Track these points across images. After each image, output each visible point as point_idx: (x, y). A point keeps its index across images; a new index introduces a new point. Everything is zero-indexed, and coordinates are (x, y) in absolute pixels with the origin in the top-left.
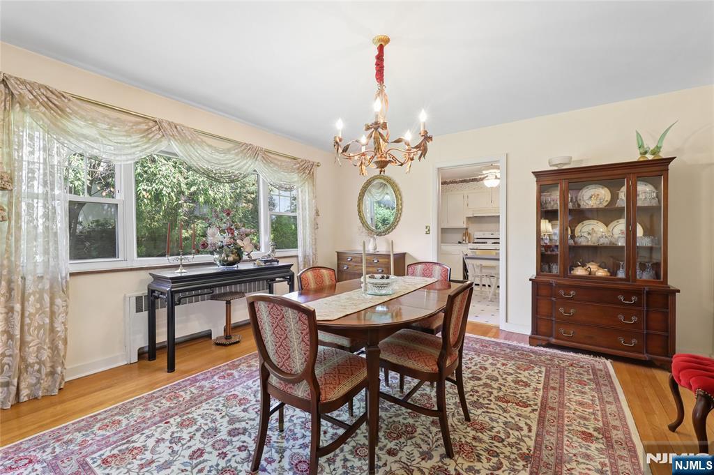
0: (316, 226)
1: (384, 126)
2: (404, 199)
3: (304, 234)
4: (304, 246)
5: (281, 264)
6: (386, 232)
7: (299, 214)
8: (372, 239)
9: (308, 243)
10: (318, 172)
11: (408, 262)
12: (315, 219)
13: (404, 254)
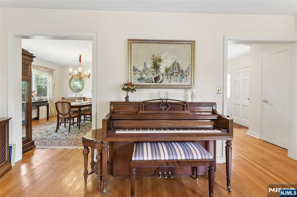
0: (53, 89)
1: (81, 73)
2: (85, 82)
3: (49, 92)
4: (50, 96)
5: (44, 100)
6: (79, 91)
7: (48, 85)
8: (74, 93)
9: (51, 95)
10: (54, 72)
11: (86, 98)
12: (53, 87)
13: (85, 97)
